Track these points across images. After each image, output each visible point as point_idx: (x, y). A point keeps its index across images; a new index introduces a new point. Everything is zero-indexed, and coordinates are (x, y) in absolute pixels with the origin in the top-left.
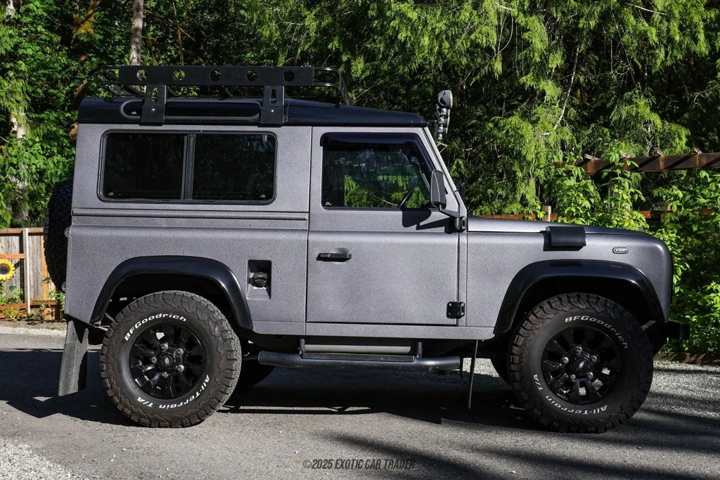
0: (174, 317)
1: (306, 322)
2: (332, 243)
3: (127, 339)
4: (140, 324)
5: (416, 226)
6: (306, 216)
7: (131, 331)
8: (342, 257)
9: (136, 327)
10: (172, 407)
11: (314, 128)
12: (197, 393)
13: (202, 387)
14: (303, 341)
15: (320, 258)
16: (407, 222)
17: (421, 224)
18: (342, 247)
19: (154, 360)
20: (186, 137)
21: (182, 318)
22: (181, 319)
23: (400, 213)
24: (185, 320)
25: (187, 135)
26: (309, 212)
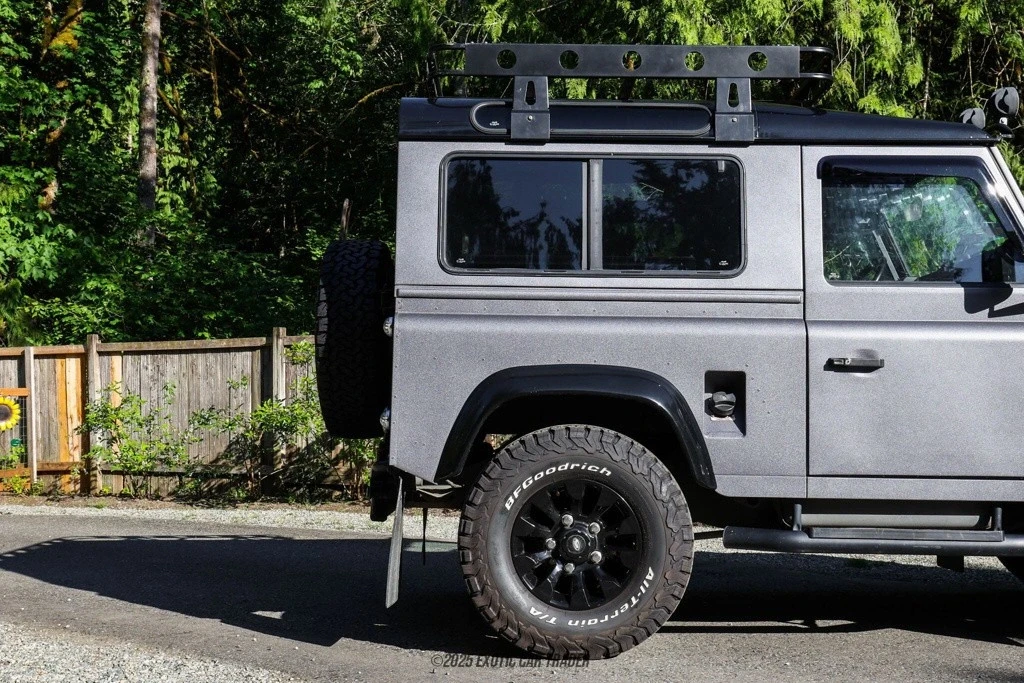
0: (590, 468)
1: (808, 475)
2: (849, 341)
3: (508, 507)
4: (531, 482)
5: (987, 310)
6: (799, 296)
7: (516, 494)
8: (868, 365)
9: (525, 486)
10: (589, 623)
11: (804, 147)
12: (633, 599)
13: (642, 588)
14: (799, 507)
15: (831, 366)
16: (971, 306)
17: (997, 307)
18: (867, 347)
19: (551, 543)
20: (585, 165)
21: (604, 469)
22: (602, 472)
23: (961, 290)
24: (609, 473)
25: (587, 160)
26: (804, 290)
